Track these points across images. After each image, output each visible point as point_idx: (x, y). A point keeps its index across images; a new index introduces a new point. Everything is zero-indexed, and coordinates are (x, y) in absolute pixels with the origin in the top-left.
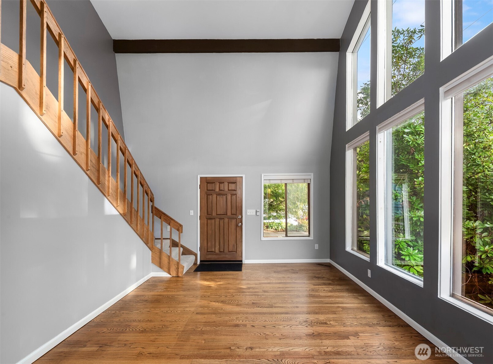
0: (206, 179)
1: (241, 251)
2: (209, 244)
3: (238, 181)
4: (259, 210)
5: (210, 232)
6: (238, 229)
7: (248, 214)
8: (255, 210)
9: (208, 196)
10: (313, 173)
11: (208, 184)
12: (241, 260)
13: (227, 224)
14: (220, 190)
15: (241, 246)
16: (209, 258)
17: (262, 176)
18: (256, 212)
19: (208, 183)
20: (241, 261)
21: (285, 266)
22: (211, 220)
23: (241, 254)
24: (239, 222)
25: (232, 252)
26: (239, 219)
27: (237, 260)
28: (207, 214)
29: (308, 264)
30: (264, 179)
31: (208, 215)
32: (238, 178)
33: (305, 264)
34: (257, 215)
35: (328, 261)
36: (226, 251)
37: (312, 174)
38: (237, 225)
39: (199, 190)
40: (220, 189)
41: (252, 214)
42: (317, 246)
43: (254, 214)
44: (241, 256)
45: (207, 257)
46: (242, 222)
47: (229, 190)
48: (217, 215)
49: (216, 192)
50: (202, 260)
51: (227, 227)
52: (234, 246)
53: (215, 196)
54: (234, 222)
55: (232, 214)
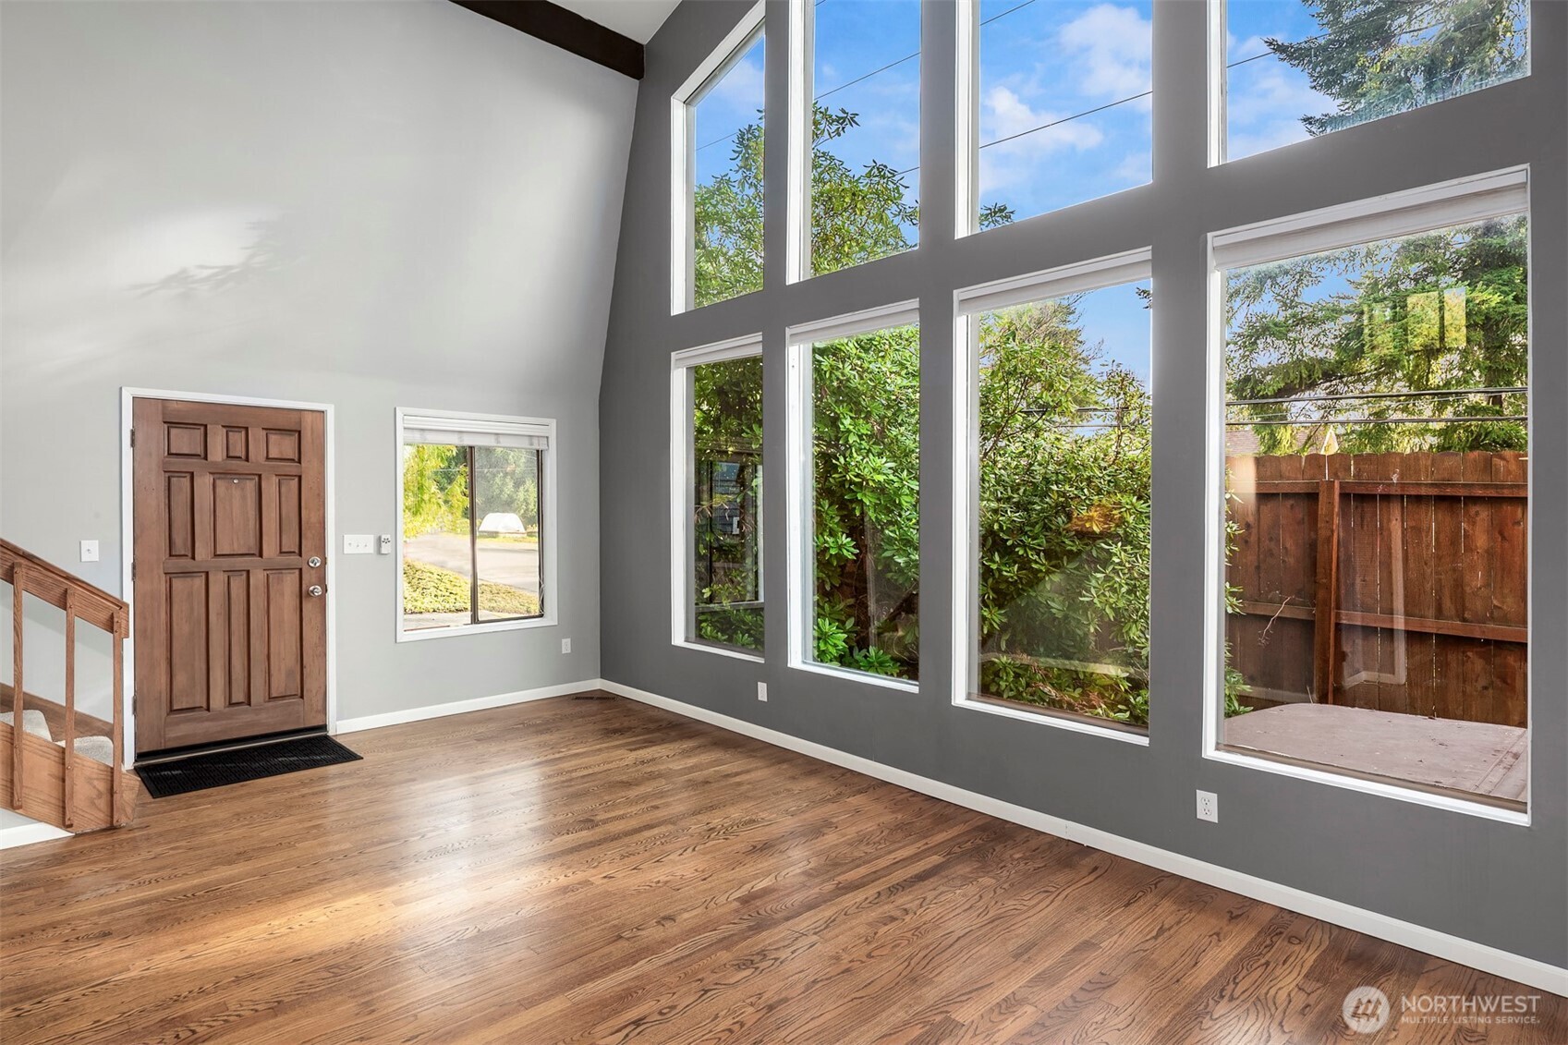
0: (164, 407)
1: (322, 691)
2: (180, 679)
3: (309, 428)
4: (388, 536)
5: (182, 628)
6: (307, 606)
7: (347, 550)
8: (372, 536)
9: (173, 480)
10: (555, 420)
11: (173, 431)
12: (321, 723)
13: (262, 589)
14: (228, 457)
15: (322, 673)
16: (178, 738)
17: (399, 415)
18: (379, 541)
19: (171, 424)
20: (324, 727)
21: (490, 719)
22: (189, 579)
23: (320, 703)
24: (314, 580)
25: (283, 697)
26: (313, 572)
27: (308, 725)
28: (171, 555)
29: (550, 701)
30: (406, 426)
31: (174, 560)
32: (308, 418)
33: (540, 702)
34: (383, 552)
35: (598, 684)
36: (258, 695)
37: (553, 423)
38: (302, 595)
39: (128, 451)
40: (231, 454)
41: (361, 550)
42: (566, 646)
43: (371, 549)
44: (320, 708)
45: (172, 735)
46: (322, 582)
47: (268, 458)
48: (216, 555)
49: (215, 463)
50: (145, 749)
51: (263, 604)
52: (290, 673)
53: (209, 479)
54: (290, 580)
55: (281, 552)
